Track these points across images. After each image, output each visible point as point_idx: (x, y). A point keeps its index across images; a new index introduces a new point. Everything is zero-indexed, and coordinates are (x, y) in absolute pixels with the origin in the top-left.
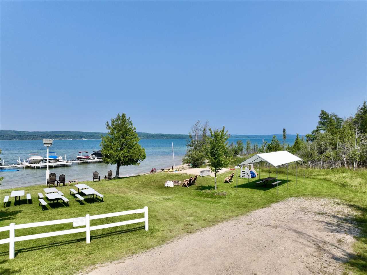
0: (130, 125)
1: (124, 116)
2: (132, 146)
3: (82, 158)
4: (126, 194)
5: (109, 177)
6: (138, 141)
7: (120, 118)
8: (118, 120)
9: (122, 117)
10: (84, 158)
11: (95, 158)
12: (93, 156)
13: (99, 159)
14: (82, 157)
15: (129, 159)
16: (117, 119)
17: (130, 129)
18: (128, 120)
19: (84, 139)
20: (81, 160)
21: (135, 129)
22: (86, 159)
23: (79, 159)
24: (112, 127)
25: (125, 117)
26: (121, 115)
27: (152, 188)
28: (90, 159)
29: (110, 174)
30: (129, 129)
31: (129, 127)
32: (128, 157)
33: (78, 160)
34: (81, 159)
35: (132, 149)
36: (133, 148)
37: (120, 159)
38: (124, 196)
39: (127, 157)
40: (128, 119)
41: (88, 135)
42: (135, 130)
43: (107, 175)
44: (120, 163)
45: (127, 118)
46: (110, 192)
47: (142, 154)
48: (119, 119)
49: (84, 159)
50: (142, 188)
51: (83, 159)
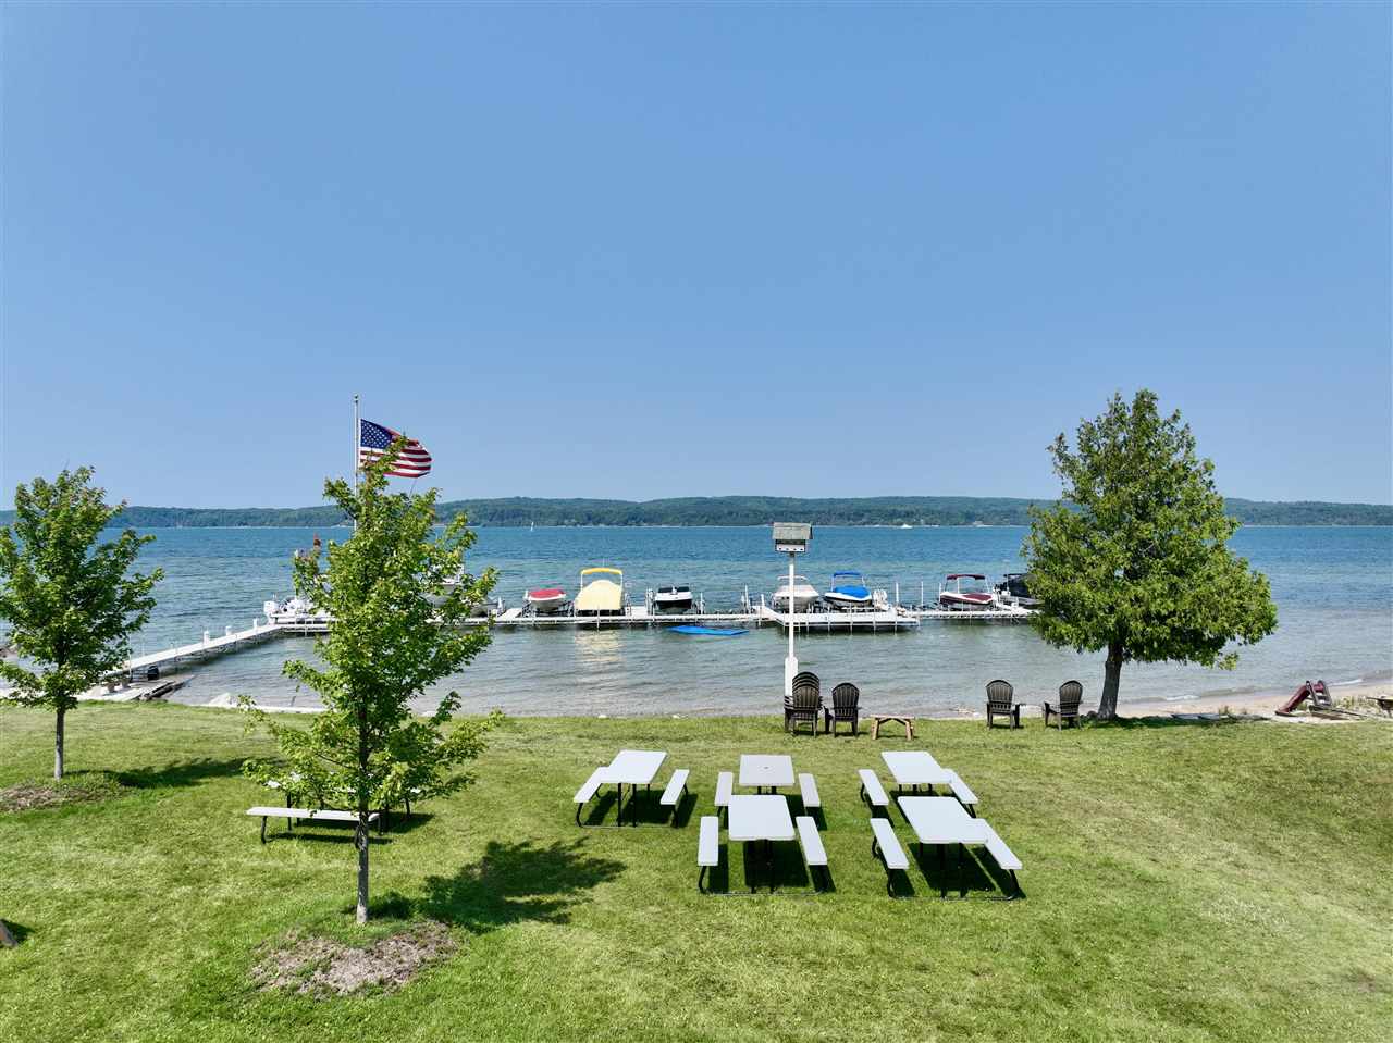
0: (1182, 451)
1: (1145, 403)
2: (1189, 563)
3: (959, 601)
4: (1164, 858)
5: (1068, 711)
6: (1224, 533)
7: (1123, 415)
8: (1115, 428)
9: (1137, 407)
10: (966, 602)
11: (1009, 603)
12: (1005, 593)
13: (1027, 607)
14: (959, 596)
15: (1173, 629)
16: (1107, 420)
17: (1181, 472)
18: (1166, 423)
19: (979, 525)
20: (955, 610)
21: (1208, 468)
22: (973, 603)
23: (947, 601)
24: (1081, 461)
25: (1150, 408)
26: (1129, 401)
27: (1345, 837)
28: (991, 605)
29: (1071, 699)
30: (1173, 470)
31: (1175, 458)
32: (1169, 621)
33: (945, 606)
34: (956, 605)
35: (1190, 576)
36: (1196, 570)
37: (1122, 627)
38: (1152, 870)
39: (1162, 619)
40: (1169, 416)
41: (993, 508)
42: (1207, 478)
43: (1055, 701)
44: (1121, 646)
45: (1163, 411)
46: (1062, 822)
47: (1254, 607)
48: (1121, 420)
49: (966, 606)
50: (1266, 821)
51: (962, 606)
